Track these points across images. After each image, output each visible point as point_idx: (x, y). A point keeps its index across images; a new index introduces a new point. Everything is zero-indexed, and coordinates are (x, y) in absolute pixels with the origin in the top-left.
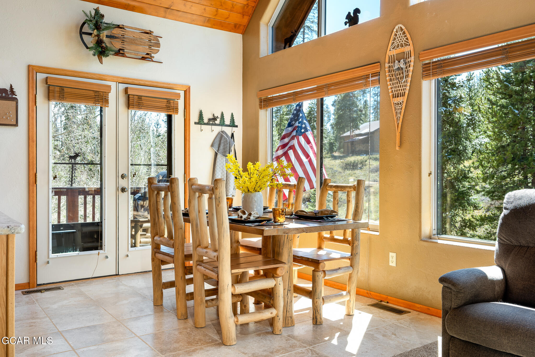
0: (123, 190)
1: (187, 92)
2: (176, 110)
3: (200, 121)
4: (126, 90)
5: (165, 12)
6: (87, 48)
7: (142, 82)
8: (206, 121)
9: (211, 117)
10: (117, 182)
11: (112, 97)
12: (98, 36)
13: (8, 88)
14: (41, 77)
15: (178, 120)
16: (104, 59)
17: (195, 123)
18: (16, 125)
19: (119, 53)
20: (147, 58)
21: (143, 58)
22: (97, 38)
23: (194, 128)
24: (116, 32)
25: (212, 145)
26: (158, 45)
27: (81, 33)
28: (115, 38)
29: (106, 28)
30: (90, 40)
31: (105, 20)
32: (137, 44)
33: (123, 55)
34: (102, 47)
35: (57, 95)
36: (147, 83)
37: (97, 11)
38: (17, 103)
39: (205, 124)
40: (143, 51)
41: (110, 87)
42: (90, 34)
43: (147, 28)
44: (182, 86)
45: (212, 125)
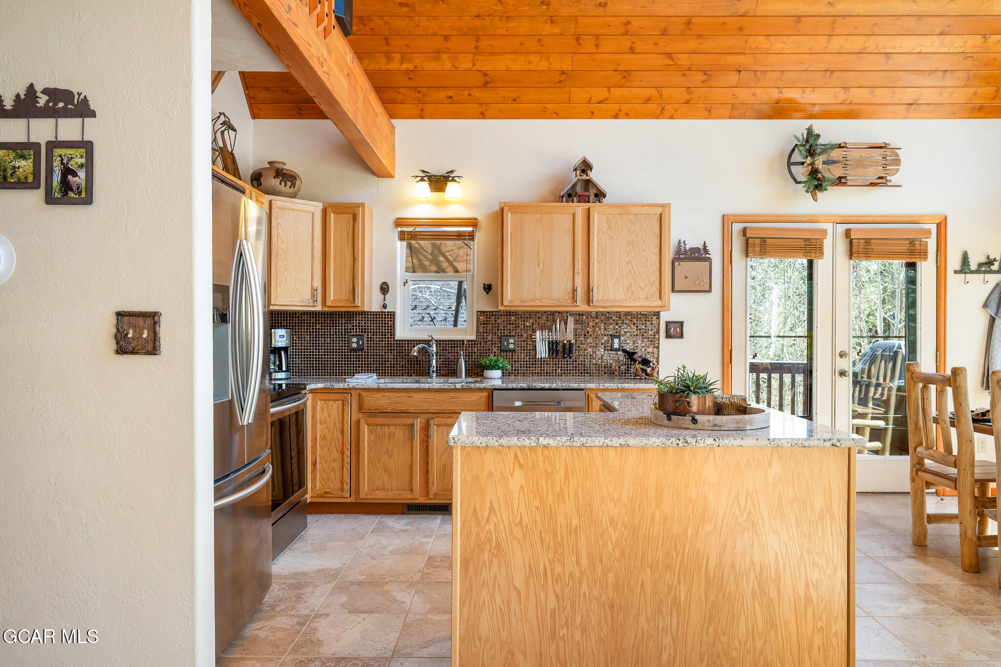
0: (843, 374)
1: (942, 226)
2: (924, 255)
3: (965, 267)
4: (848, 233)
5: (908, 109)
6: (797, 182)
7: (870, 219)
8: (973, 267)
9: (983, 260)
10: (833, 362)
11: (827, 244)
12: (812, 164)
13: (701, 247)
14: (737, 227)
15: (926, 270)
16: (819, 195)
17: (956, 272)
18: (710, 291)
19: (840, 181)
20: (880, 182)
21: (872, 184)
22: (810, 167)
23: (953, 281)
24: (835, 154)
25: (985, 305)
26: (897, 162)
27: (789, 164)
28: (834, 162)
29: (823, 152)
30: (801, 173)
31: (821, 141)
32: (865, 167)
33: (844, 184)
34: (818, 179)
35: (757, 249)
36: (878, 219)
37: (810, 130)
38: (711, 263)
39: (972, 272)
40: (872, 173)
41: (824, 232)
42: (803, 163)
43: (880, 141)
44: (934, 216)
45: (985, 272)
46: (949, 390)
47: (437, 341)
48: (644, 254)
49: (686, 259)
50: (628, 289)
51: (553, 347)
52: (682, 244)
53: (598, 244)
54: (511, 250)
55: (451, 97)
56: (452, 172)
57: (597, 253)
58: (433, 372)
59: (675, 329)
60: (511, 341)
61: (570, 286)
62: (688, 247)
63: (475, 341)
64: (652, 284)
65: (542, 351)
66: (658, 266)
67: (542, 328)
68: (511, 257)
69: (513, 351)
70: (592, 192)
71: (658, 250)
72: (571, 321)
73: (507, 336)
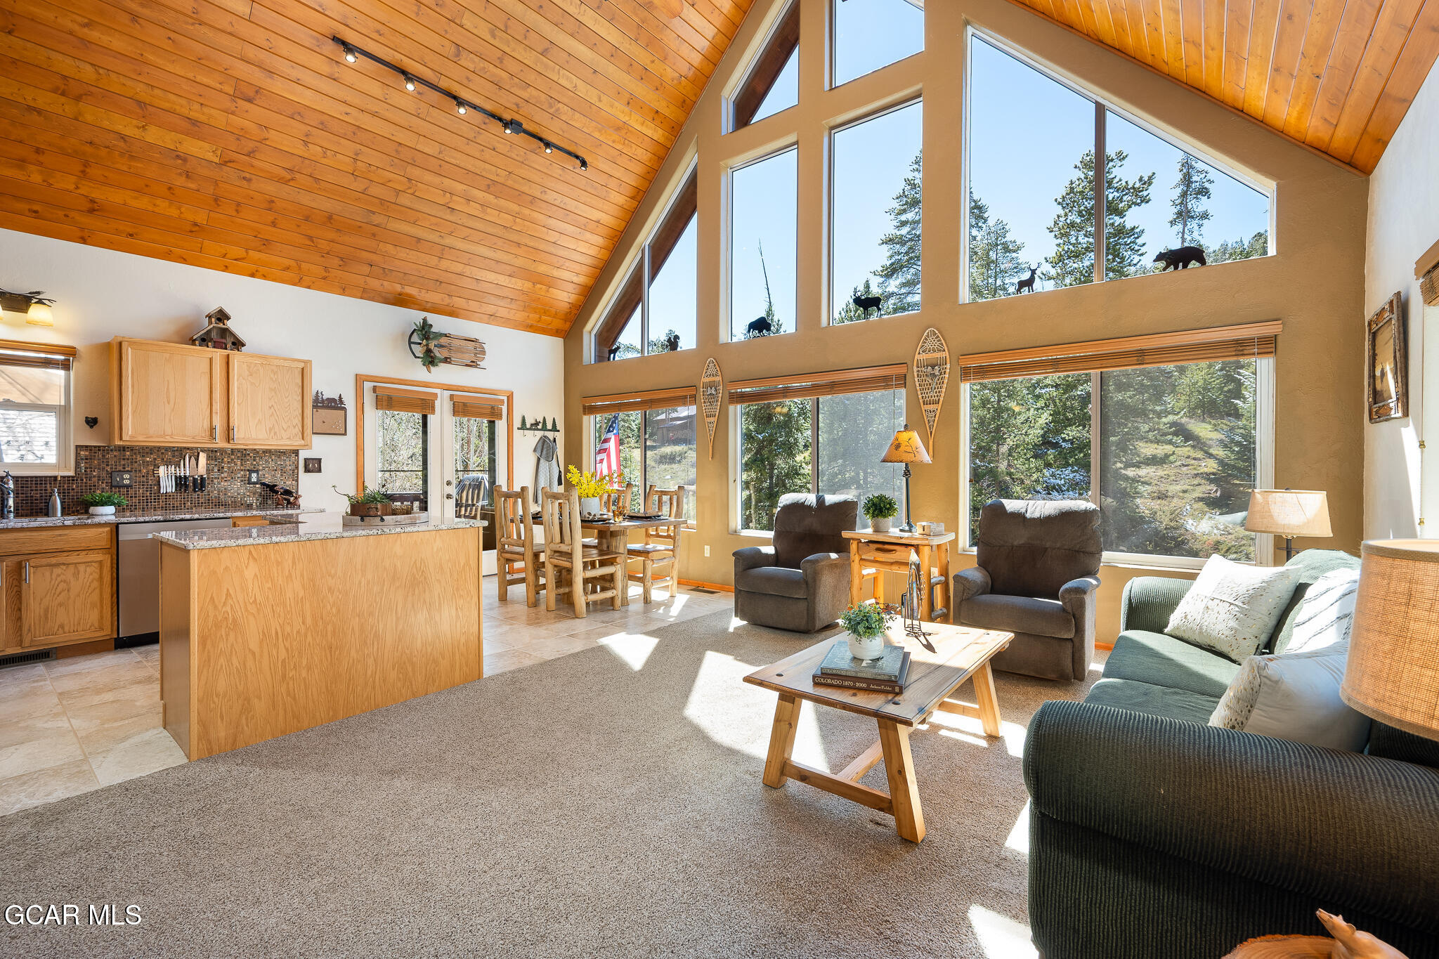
0: (449, 497)
1: (510, 398)
2: (500, 417)
3: (523, 427)
4: (452, 396)
5: (489, 318)
6: (416, 357)
7: (468, 389)
8: (528, 426)
9: (534, 422)
10: (443, 489)
11: (437, 403)
12: (427, 345)
13: (337, 398)
14: (368, 386)
15: (501, 426)
16: (432, 369)
17: (518, 429)
18: (345, 434)
19: (446, 360)
20: (473, 364)
21: (467, 365)
22: (425, 348)
23: (517, 434)
24: (443, 341)
25: (535, 451)
26: (484, 352)
27: (410, 343)
28: (442, 346)
29: (434, 338)
30: (419, 350)
31: (433, 330)
32: (463, 352)
33: (450, 363)
34: (432, 357)
35: (385, 403)
36: (472, 390)
37: (425, 320)
38: (346, 412)
39: (528, 429)
40: (468, 358)
41: (436, 395)
42: (420, 344)
43: (472, 336)
44: (505, 392)
45: (534, 430)
46: (520, 500)
47: (13, 477)
48: (286, 400)
49: (323, 407)
50: (270, 429)
51: (181, 483)
52: (320, 395)
53: (238, 388)
54: (133, 386)
55: (36, 212)
56: (38, 293)
57: (238, 396)
58: (10, 512)
59: (314, 465)
60: (126, 476)
61: (206, 424)
62: (325, 397)
63: (73, 477)
64: (295, 427)
65: (168, 486)
66: (300, 411)
67: (167, 464)
68: (133, 392)
69: (127, 486)
70: (229, 341)
71: (300, 398)
72: (203, 458)
73: (120, 471)
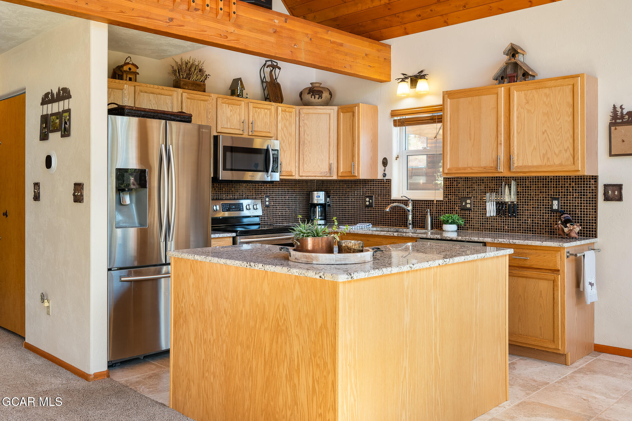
47: (412, 200)
48: (558, 123)
49: (623, 123)
50: (544, 155)
51: (500, 206)
52: (619, 109)
53: (518, 117)
54: (450, 129)
55: (420, 16)
56: (422, 71)
57: (517, 125)
58: (410, 224)
59: (613, 192)
60: (468, 201)
61: (494, 156)
62: (625, 112)
63: (442, 201)
64: (566, 151)
65: (491, 210)
66: (572, 133)
67: (492, 191)
68: (450, 134)
69: (470, 209)
70: (520, 73)
71: (571, 118)
72: (513, 183)
73: (465, 197)
